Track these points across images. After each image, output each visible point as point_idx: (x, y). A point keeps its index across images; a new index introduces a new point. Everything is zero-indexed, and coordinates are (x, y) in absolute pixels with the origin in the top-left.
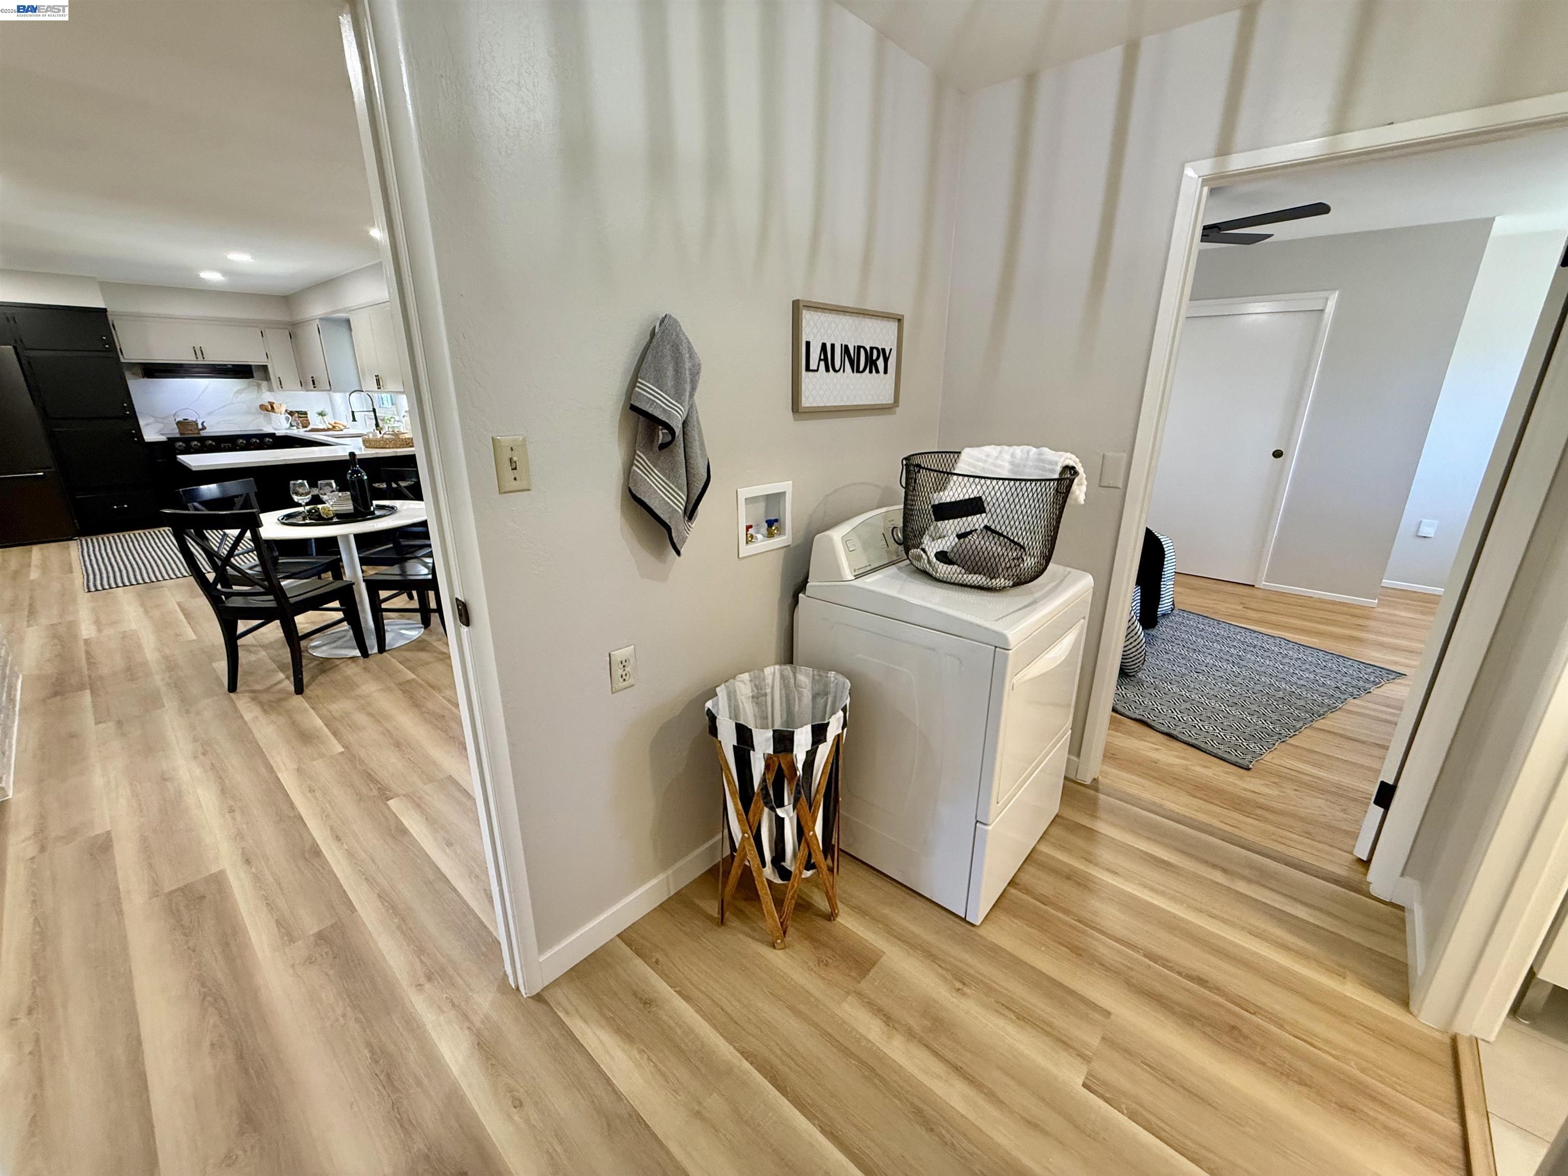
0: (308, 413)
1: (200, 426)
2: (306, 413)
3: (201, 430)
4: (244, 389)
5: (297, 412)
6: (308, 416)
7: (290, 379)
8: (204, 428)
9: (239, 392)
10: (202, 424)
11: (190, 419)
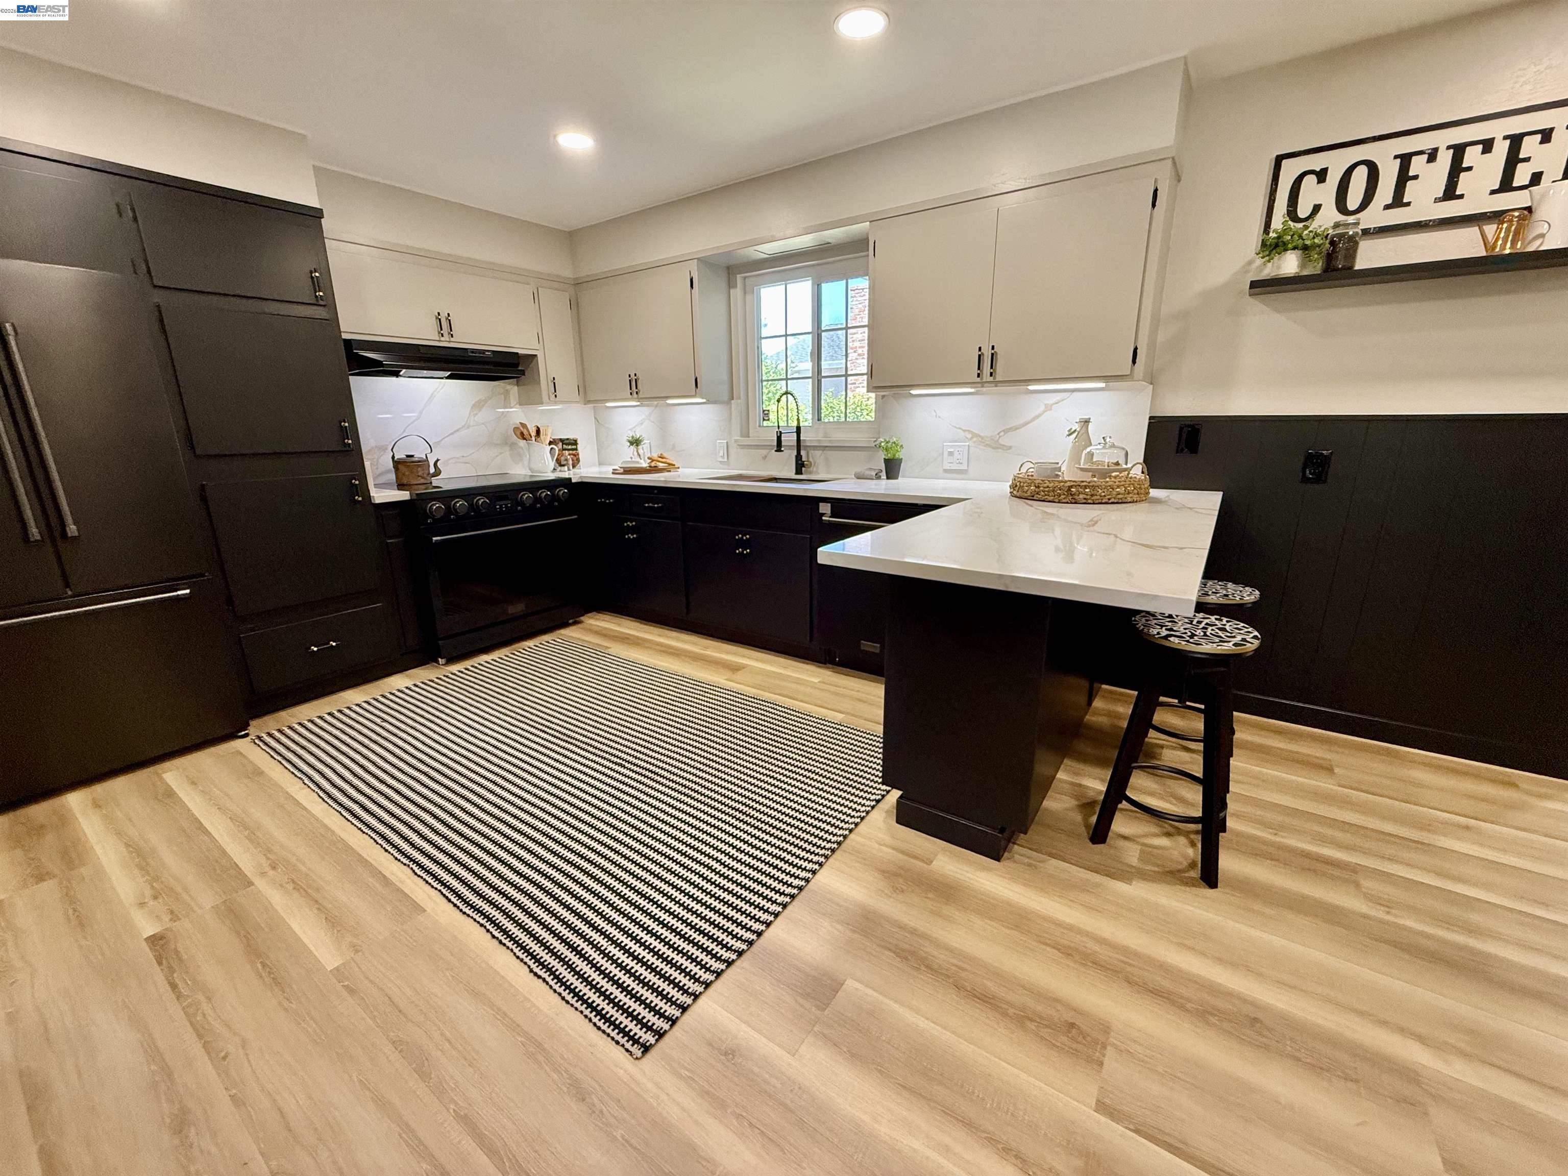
0: (578, 442)
1: (432, 470)
2: (575, 443)
3: (434, 475)
4: (486, 401)
5: (561, 440)
6: (579, 446)
7: (567, 380)
8: (438, 472)
9: (478, 406)
10: (435, 464)
11: (419, 455)
